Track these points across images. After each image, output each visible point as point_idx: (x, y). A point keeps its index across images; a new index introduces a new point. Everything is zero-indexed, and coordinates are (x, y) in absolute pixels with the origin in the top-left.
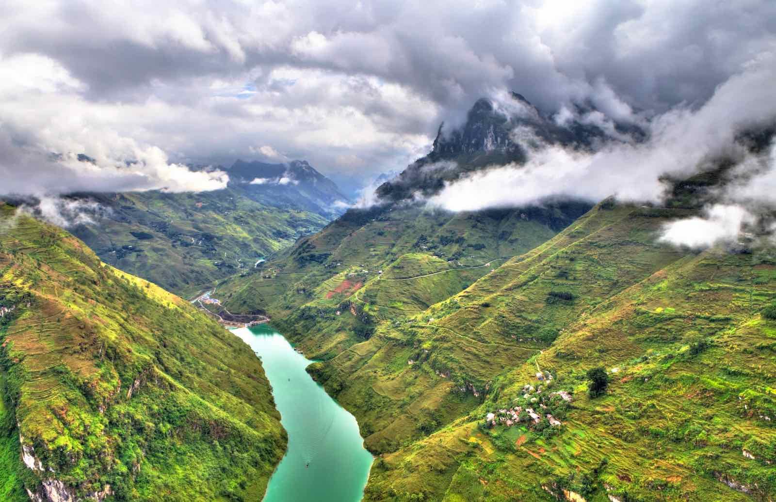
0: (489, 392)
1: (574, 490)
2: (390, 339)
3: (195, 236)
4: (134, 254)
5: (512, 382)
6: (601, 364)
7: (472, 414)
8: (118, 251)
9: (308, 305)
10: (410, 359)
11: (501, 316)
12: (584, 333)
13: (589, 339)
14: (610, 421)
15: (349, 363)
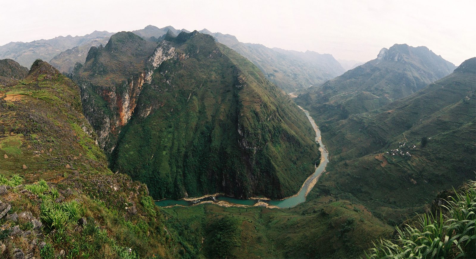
0: (386, 144)
1: (413, 178)
2: (353, 120)
3: (291, 73)
4: (273, 76)
5: (396, 141)
6: (426, 136)
7: (381, 150)
8: (269, 75)
9: (326, 103)
10: (360, 128)
11: (394, 117)
12: (420, 126)
13: (422, 128)
14: (427, 155)
15: (337, 126)
